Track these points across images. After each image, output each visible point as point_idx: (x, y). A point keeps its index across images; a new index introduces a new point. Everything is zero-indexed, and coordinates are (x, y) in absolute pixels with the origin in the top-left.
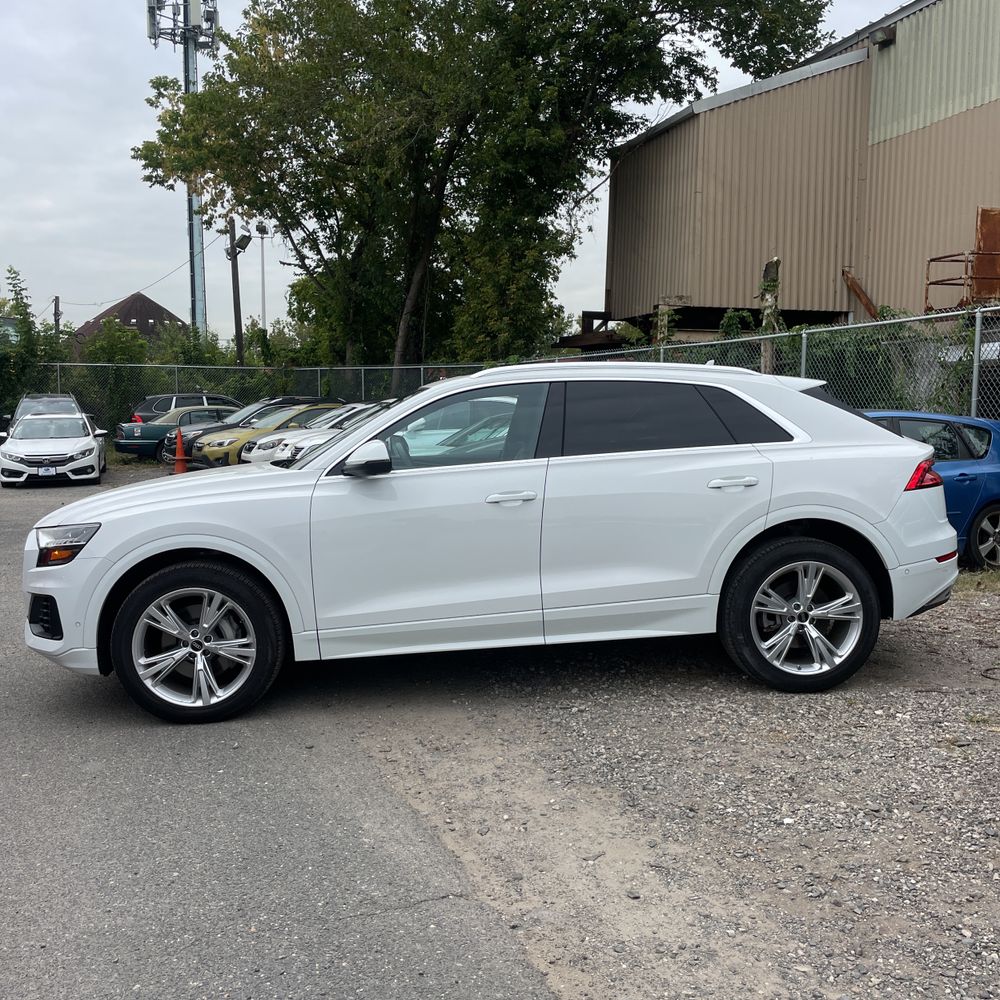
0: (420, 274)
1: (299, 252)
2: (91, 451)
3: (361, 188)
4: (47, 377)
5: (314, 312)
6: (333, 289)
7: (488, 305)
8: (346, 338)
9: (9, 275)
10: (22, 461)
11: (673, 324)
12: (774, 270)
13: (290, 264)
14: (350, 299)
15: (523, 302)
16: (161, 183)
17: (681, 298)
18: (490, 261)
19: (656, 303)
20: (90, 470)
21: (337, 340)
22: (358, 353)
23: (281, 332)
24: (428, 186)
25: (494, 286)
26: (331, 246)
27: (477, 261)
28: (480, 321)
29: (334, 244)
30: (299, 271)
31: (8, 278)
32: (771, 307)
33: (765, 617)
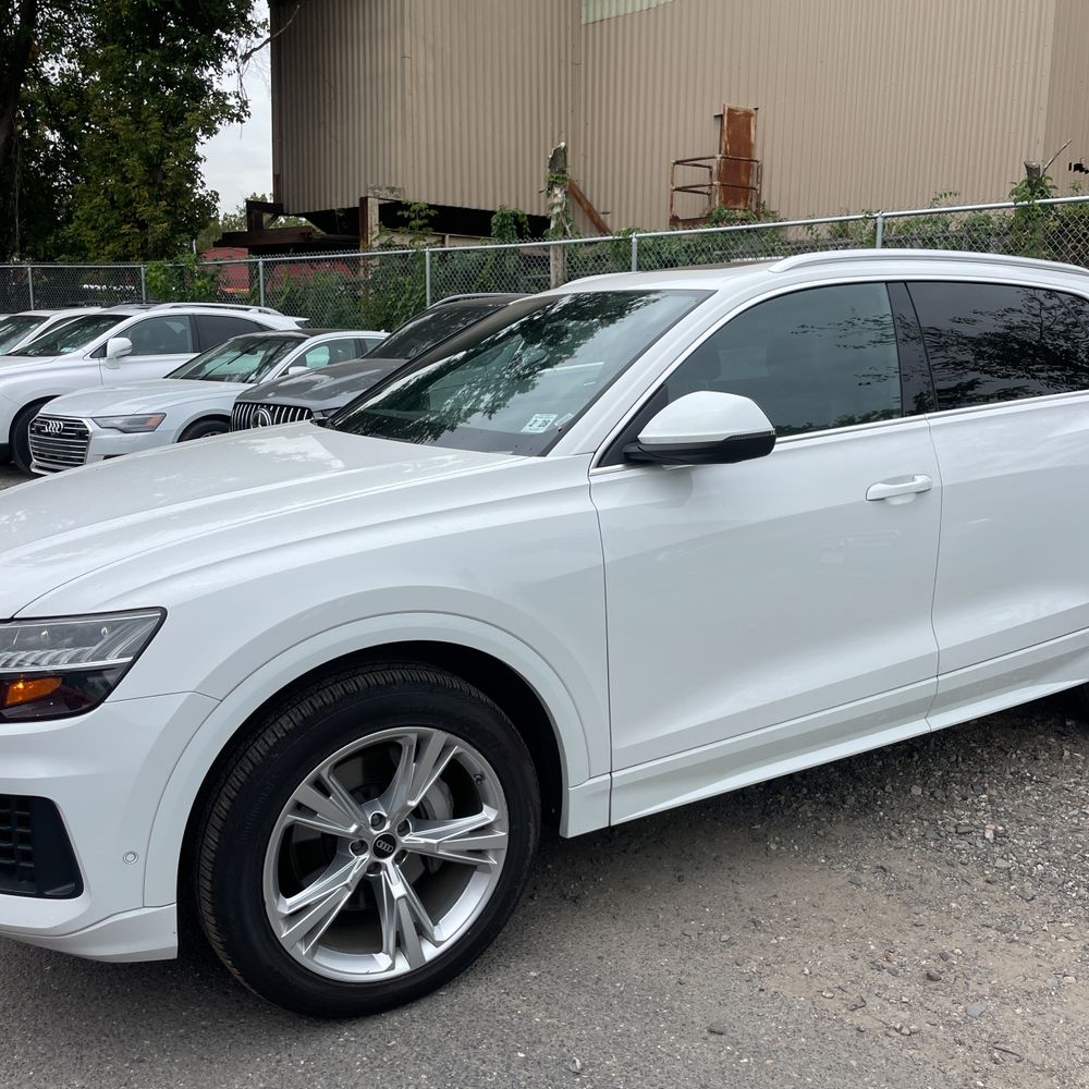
7: (134, 184)
12: (562, 158)
19: (363, 195)
28: (122, 206)
32: (561, 205)
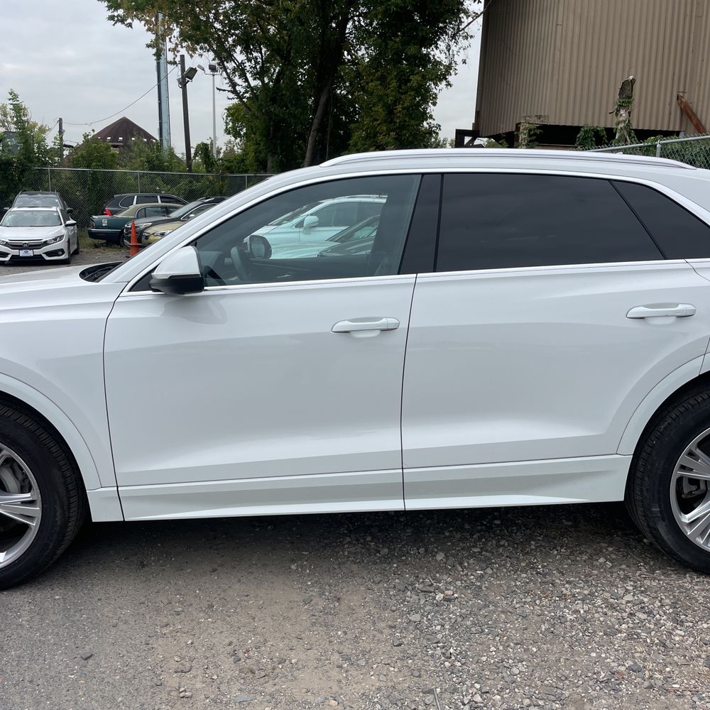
0: (325, 98)
1: (231, 80)
2: (61, 237)
3: (281, 27)
4: (40, 179)
5: (244, 130)
6: (258, 110)
7: (378, 122)
8: (268, 150)
9: (10, 97)
10: (7, 244)
11: (534, 138)
12: (629, 88)
13: (224, 90)
14: (270, 119)
15: (407, 120)
16: (122, 21)
17: (539, 117)
18: (381, 84)
19: (518, 122)
20: (61, 253)
21: (260, 152)
22: (277, 163)
23: (232, 150)
24: (334, 25)
25: (384, 106)
26: (255, 74)
27: (370, 84)
29: (257, 73)
30: (232, 95)
31: (10, 99)
32: (624, 121)
33: (685, 483)
